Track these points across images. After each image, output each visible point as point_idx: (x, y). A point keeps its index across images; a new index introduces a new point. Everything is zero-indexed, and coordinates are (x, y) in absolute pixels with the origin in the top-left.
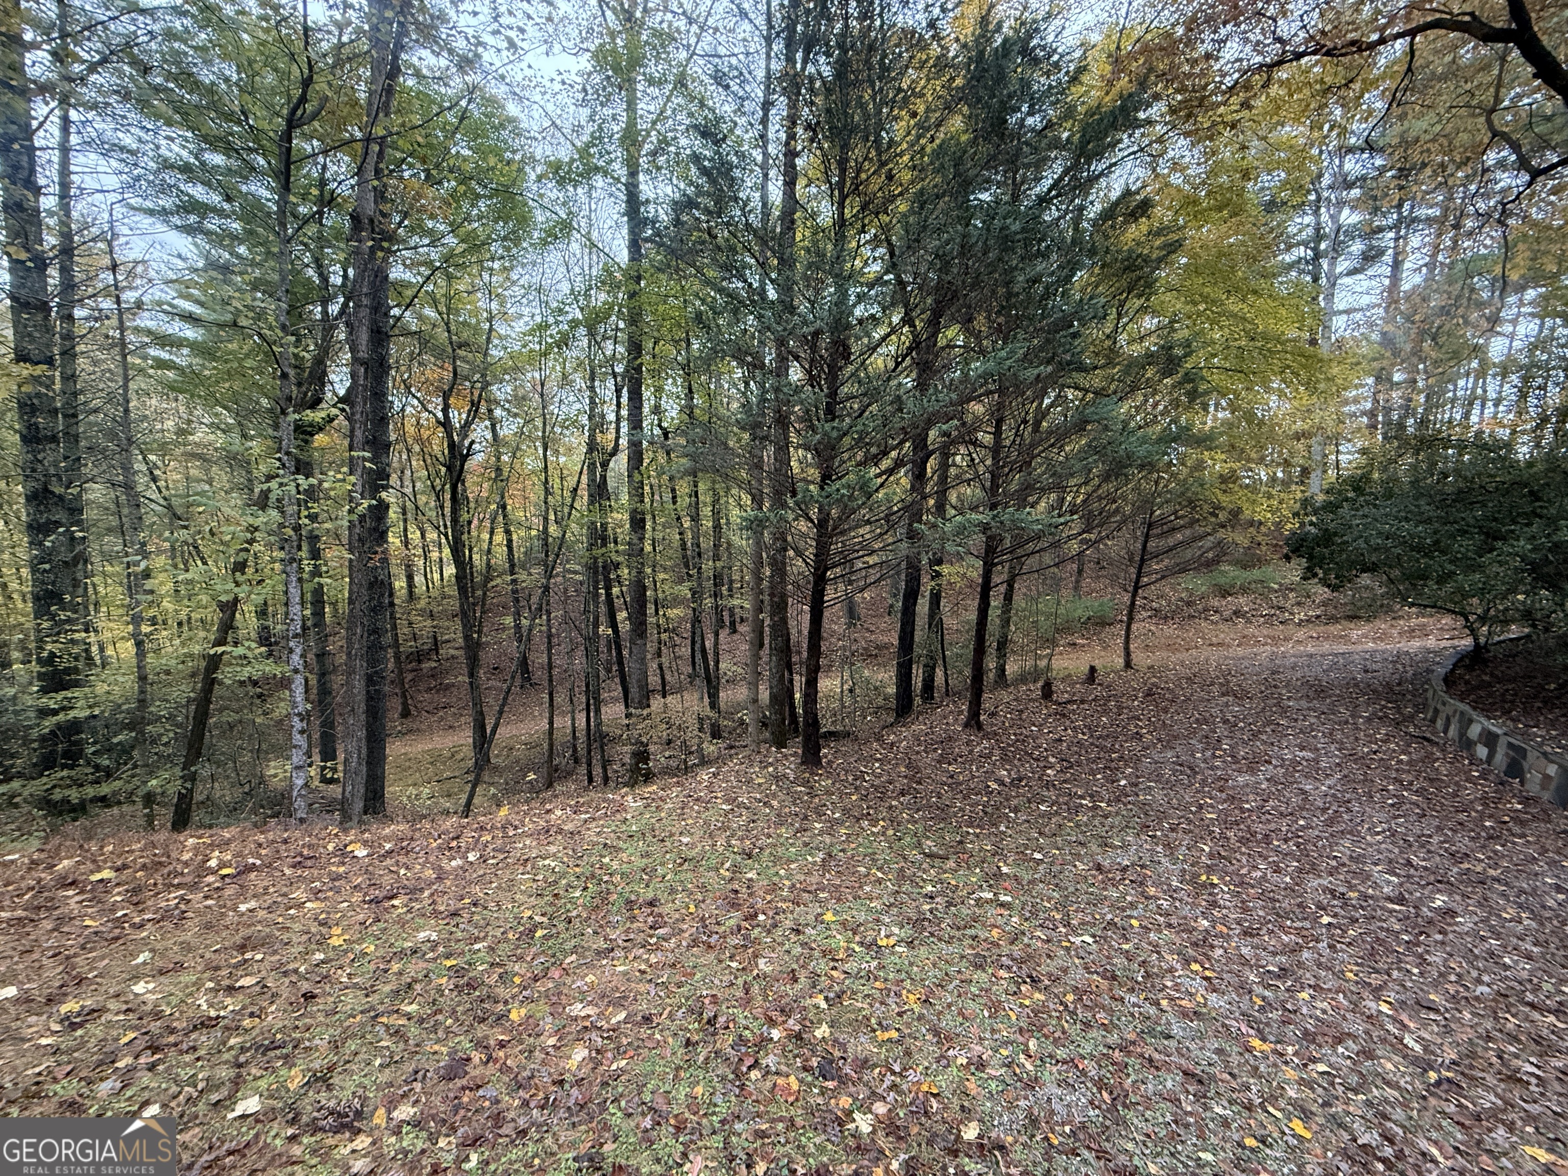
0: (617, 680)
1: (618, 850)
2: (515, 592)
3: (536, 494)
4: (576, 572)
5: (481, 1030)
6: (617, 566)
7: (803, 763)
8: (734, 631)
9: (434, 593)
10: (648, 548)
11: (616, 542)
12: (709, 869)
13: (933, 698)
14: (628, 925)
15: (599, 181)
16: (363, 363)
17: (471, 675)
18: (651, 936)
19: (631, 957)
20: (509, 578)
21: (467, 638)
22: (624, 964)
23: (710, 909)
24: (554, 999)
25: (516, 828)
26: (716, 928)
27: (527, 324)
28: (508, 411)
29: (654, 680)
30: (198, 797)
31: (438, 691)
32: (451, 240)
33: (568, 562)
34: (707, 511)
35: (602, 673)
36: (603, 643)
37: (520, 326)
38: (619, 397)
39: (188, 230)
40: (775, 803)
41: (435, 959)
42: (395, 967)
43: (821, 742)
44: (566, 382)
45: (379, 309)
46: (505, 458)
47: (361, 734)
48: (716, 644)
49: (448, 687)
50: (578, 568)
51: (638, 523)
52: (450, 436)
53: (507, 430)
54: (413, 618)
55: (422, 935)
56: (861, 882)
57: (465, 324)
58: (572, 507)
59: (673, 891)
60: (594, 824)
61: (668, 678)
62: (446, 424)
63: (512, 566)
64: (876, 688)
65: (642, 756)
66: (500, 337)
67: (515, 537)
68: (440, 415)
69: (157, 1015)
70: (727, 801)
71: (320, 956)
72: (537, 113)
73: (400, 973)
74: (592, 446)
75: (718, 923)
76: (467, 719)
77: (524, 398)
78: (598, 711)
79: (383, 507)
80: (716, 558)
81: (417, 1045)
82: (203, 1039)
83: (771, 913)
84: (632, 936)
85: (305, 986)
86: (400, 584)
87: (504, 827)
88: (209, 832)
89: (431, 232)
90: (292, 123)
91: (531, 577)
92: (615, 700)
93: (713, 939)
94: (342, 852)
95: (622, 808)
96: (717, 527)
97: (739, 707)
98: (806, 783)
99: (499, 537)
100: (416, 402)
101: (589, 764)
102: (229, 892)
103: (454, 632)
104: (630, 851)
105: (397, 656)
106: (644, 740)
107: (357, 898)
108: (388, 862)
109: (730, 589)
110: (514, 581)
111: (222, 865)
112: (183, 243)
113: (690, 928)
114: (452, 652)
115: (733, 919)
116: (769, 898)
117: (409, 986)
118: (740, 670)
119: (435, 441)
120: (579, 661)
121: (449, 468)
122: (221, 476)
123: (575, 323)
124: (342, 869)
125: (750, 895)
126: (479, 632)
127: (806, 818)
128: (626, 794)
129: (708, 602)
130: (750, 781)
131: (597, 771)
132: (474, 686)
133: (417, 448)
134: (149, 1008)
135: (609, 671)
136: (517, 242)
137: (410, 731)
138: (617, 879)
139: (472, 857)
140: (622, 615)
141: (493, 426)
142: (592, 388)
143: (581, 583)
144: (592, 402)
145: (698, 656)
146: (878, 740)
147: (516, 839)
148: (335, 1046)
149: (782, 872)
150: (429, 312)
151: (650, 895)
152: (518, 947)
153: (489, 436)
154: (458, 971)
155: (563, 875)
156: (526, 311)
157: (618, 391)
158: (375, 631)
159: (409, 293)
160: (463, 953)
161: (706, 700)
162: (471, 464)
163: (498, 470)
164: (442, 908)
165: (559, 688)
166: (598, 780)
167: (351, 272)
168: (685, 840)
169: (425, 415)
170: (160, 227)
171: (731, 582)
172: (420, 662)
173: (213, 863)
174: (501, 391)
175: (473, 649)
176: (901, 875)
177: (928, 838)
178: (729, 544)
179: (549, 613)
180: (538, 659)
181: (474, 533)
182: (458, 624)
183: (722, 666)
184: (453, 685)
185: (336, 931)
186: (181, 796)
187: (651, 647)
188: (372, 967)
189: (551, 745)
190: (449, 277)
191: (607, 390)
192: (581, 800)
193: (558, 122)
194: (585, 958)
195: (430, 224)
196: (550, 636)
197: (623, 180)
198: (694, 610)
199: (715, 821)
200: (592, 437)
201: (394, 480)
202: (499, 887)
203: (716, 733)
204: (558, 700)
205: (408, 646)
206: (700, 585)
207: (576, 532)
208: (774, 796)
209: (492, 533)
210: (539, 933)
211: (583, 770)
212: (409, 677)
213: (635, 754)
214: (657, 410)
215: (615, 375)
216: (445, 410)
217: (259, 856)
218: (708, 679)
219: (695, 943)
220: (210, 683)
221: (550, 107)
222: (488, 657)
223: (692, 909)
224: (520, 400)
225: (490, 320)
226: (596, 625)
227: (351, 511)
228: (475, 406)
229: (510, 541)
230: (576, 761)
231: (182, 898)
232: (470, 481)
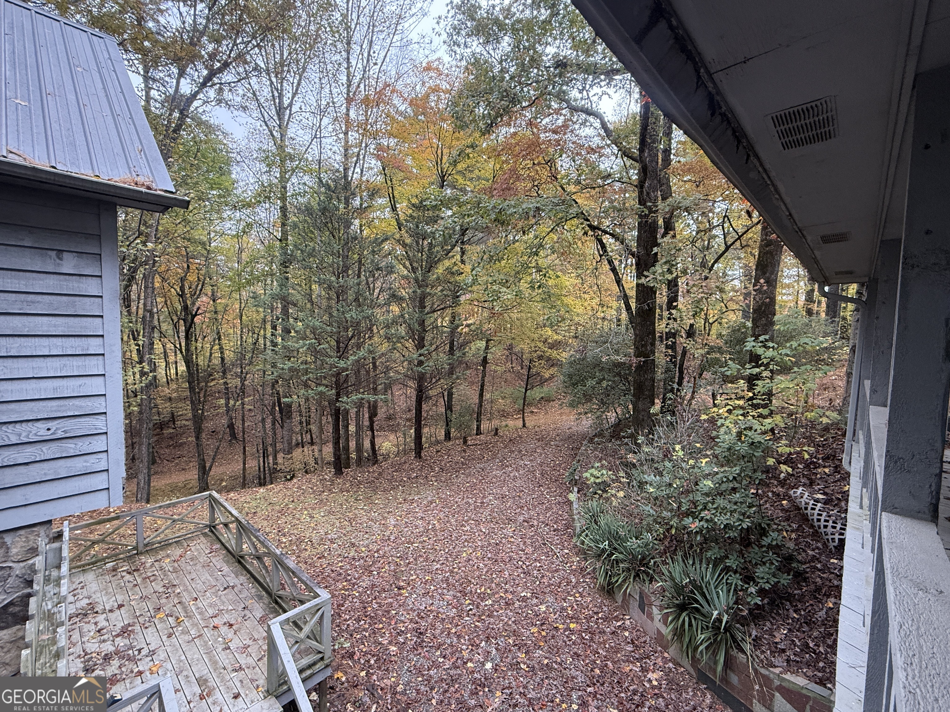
7: (335, 474)
17: (197, 438)
21: (194, 413)
31: (174, 447)
49: (181, 445)
54: (158, 402)
62: (182, 296)
76: (194, 464)
103: (185, 410)
110: (226, 383)
114: (184, 422)
126: (203, 410)
132: (199, 443)
137: (156, 473)
162: (198, 319)
172: (162, 429)
175: (198, 420)
179: (243, 400)
182: (188, 404)
184: (185, 443)
222: (209, 425)
229: (223, 357)
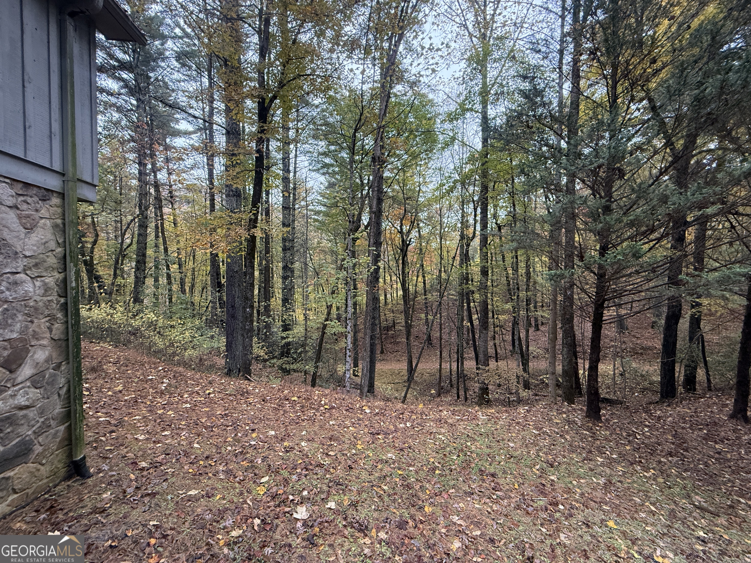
0: (472, 349)
1: (475, 440)
2: (426, 303)
3: (436, 259)
4: (452, 295)
5: (413, 511)
6: (473, 292)
7: (587, 416)
8: (538, 330)
9: (394, 302)
10: (489, 283)
11: (472, 281)
12: (526, 466)
13: (695, 390)
14: (481, 483)
15: (468, 115)
16: (374, 213)
17: (407, 339)
18: (494, 494)
19: (483, 502)
20: (424, 297)
21: (406, 322)
22: (479, 504)
23: (528, 490)
24: (445, 509)
25: (426, 416)
26: (532, 503)
27: (434, 185)
28: (426, 224)
29: (491, 351)
30: (318, 374)
31: (394, 344)
32: (405, 157)
33: (450, 290)
34: (522, 265)
35: (465, 345)
36: (465, 330)
37: (431, 186)
38: (475, 212)
39: (324, 174)
40: (568, 437)
41: (394, 468)
42: (380, 466)
43: (601, 405)
44: (450, 207)
45: (380, 191)
46: (423, 244)
47: (368, 360)
48: (527, 336)
49: (398, 343)
50: (454, 293)
51: (484, 272)
52: (402, 237)
53: (425, 231)
54: (386, 312)
55: (389, 455)
56: (637, 508)
57: (410, 190)
58: (453, 265)
59: (505, 472)
60: (462, 423)
61: (499, 351)
62: (401, 232)
63: (425, 291)
64: (642, 376)
65: (485, 390)
66: (423, 193)
67: (426, 278)
68: (399, 228)
69: (307, 456)
70: (536, 428)
71: (354, 451)
72: (441, 94)
73: (381, 470)
74: (462, 237)
75: (532, 500)
76: (405, 358)
77: (432, 217)
78: (462, 364)
79: (379, 268)
80: (527, 290)
81: (388, 506)
82: (320, 472)
83: (568, 507)
84: (483, 490)
85: (349, 463)
86: (382, 298)
87: (421, 414)
88: (323, 389)
89: (398, 155)
90: (356, 130)
91: (433, 297)
92: (471, 359)
93: (530, 509)
94: (361, 408)
95: (476, 418)
96: (528, 274)
97: (541, 373)
98: (590, 429)
99: (420, 279)
100: (390, 224)
101: (458, 390)
102: (327, 415)
103: (401, 319)
104: (481, 442)
105: (380, 329)
106: (486, 382)
107: (366, 430)
108: (377, 418)
109: (535, 307)
110: (426, 298)
111: (326, 404)
112: (322, 179)
113: (515, 498)
114: (400, 328)
115: (542, 502)
116: (566, 496)
117: (385, 477)
118: (541, 352)
119: (397, 239)
120: (454, 337)
121: (402, 250)
122: (329, 258)
123: (455, 182)
124: (361, 416)
125: (553, 490)
126: (411, 320)
127: (590, 452)
128: (478, 411)
129: (522, 313)
130: (550, 420)
131: (462, 393)
132: (408, 344)
133: (390, 243)
134: (305, 452)
135: (468, 344)
136: (431, 151)
137: (383, 360)
138: (474, 455)
139: (408, 424)
140: (475, 317)
141: (419, 231)
142: (463, 209)
143: (456, 300)
144: (463, 216)
145: (517, 343)
146: (646, 412)
147: (426, 421)
148: (359, 493)
149: (574, 482)
150: (396, 187)
151: (492, 471)
152: (428, 475)
153: (417, 235)
154: (404, 478)
155: (448, 446)
156: (434, 179)
157: (475, 210)
158: (374, 318)
159: (390, 181)
160: (405, 469)
161: (521, 367)
162: (410, 247)
163: (421, 250)
164: (397, 445)
165: (444, 349)
166: (462, 397)
167: (371, 178)
168: (512, 445)
169: (393, 229)
170: (318, 175)
171: (536, 302)
172: (388, 331)
173: (323, 402)
174: (423, 215)
175: (408, 327)
176: (672, 514)
177: (697, 494)
178: (535, 283)
179: (440, 314)
180: (436, 334)
181: (410, 277)
182: (402, 316)
183: (530, 348)
184: (400, 342)
185: (359, 442)
186: (314, 373)
187: (491, 334)
188: (372, 463)
189: (440, 376)
190: (404, 172)
191: (470, 209)
192: (456, 409)
193: (450, 95)
194: (459, 493)
195: (398, 152)
196: (441, 325)
197: (480, 111)
198: (514, 317)
199: (529, 439)
200: (462, 232)
201: (382, 257)
202: (419, 442)
203: (527, 386)
204: (444, 355)
205: (384, 324)
206: (518, 304)
207: (455, 277)
208: (567, 432)
209: (418, 277)
210: (437, 472)
211: (455, 391)
212: (384, 336)
213: (481, 389)
214: (495, 216)
215: (473, 201)
216: (401, 227)
217: (336, 404)
218: (522, 356)
219: (518, 507)
220: (324, 333)
221: (447, 90)
222: (414, 331)
223: (516, 487)
224: (430, 218)
225: (419, 186)
226: (463, 320)
227: (368, 271)
228: (412, 223)
229: (425, 281)
230: (452, 386)
231: (314, 413)
232: (409, 254)
